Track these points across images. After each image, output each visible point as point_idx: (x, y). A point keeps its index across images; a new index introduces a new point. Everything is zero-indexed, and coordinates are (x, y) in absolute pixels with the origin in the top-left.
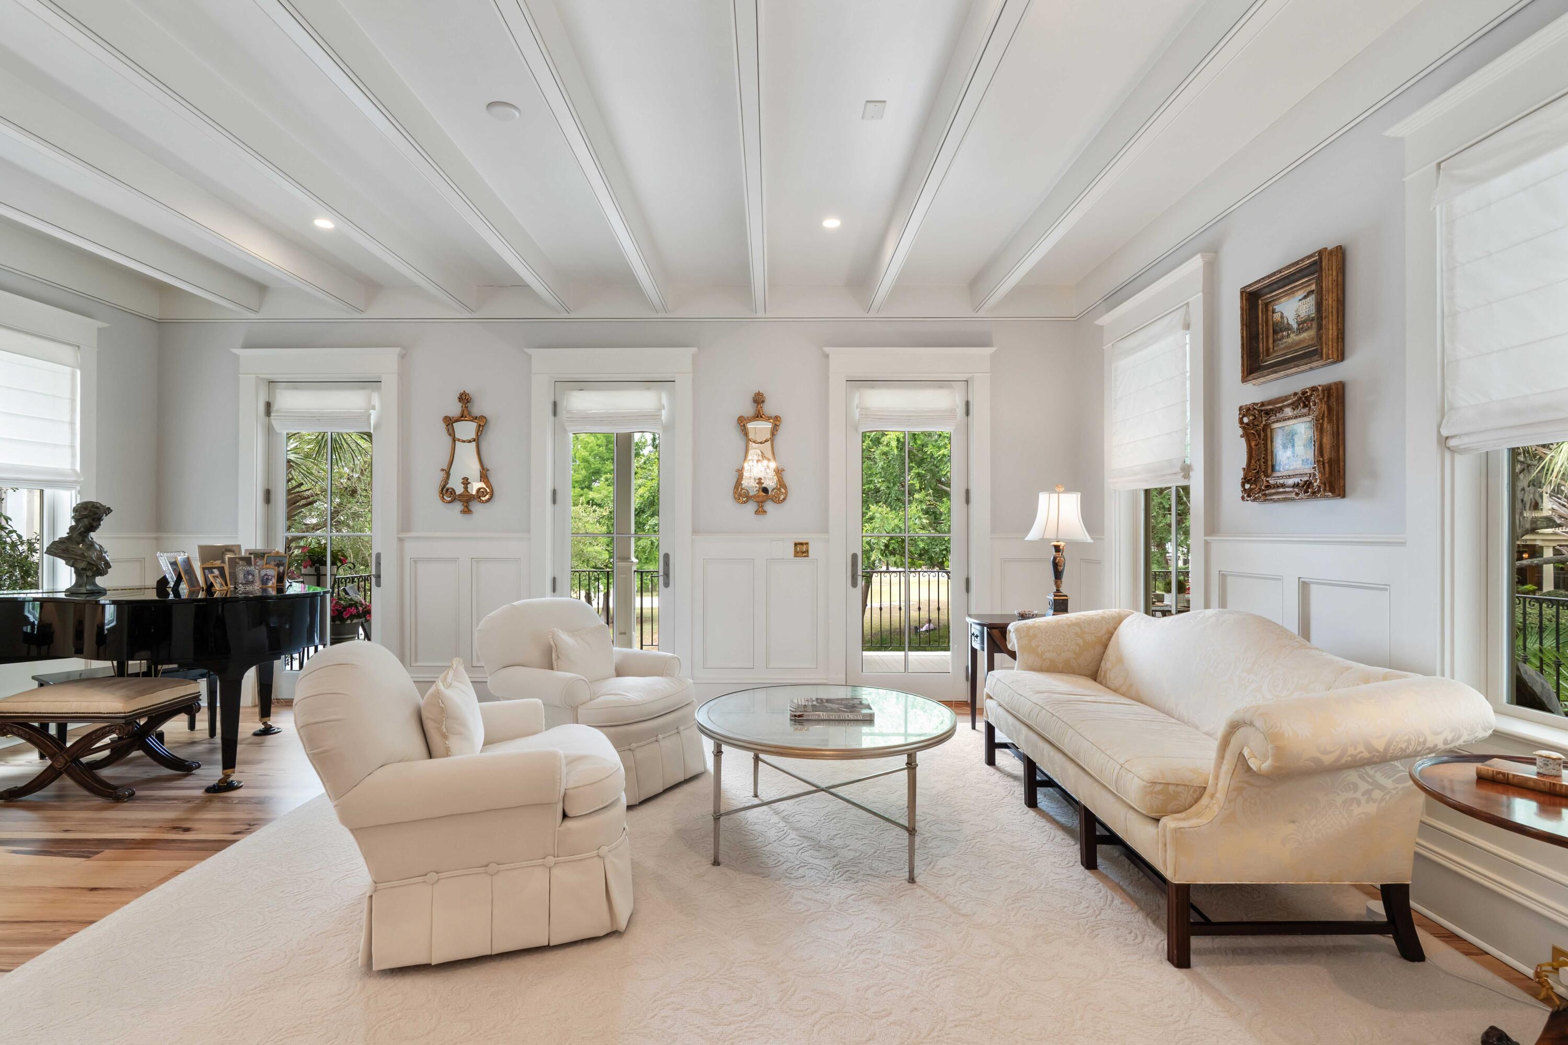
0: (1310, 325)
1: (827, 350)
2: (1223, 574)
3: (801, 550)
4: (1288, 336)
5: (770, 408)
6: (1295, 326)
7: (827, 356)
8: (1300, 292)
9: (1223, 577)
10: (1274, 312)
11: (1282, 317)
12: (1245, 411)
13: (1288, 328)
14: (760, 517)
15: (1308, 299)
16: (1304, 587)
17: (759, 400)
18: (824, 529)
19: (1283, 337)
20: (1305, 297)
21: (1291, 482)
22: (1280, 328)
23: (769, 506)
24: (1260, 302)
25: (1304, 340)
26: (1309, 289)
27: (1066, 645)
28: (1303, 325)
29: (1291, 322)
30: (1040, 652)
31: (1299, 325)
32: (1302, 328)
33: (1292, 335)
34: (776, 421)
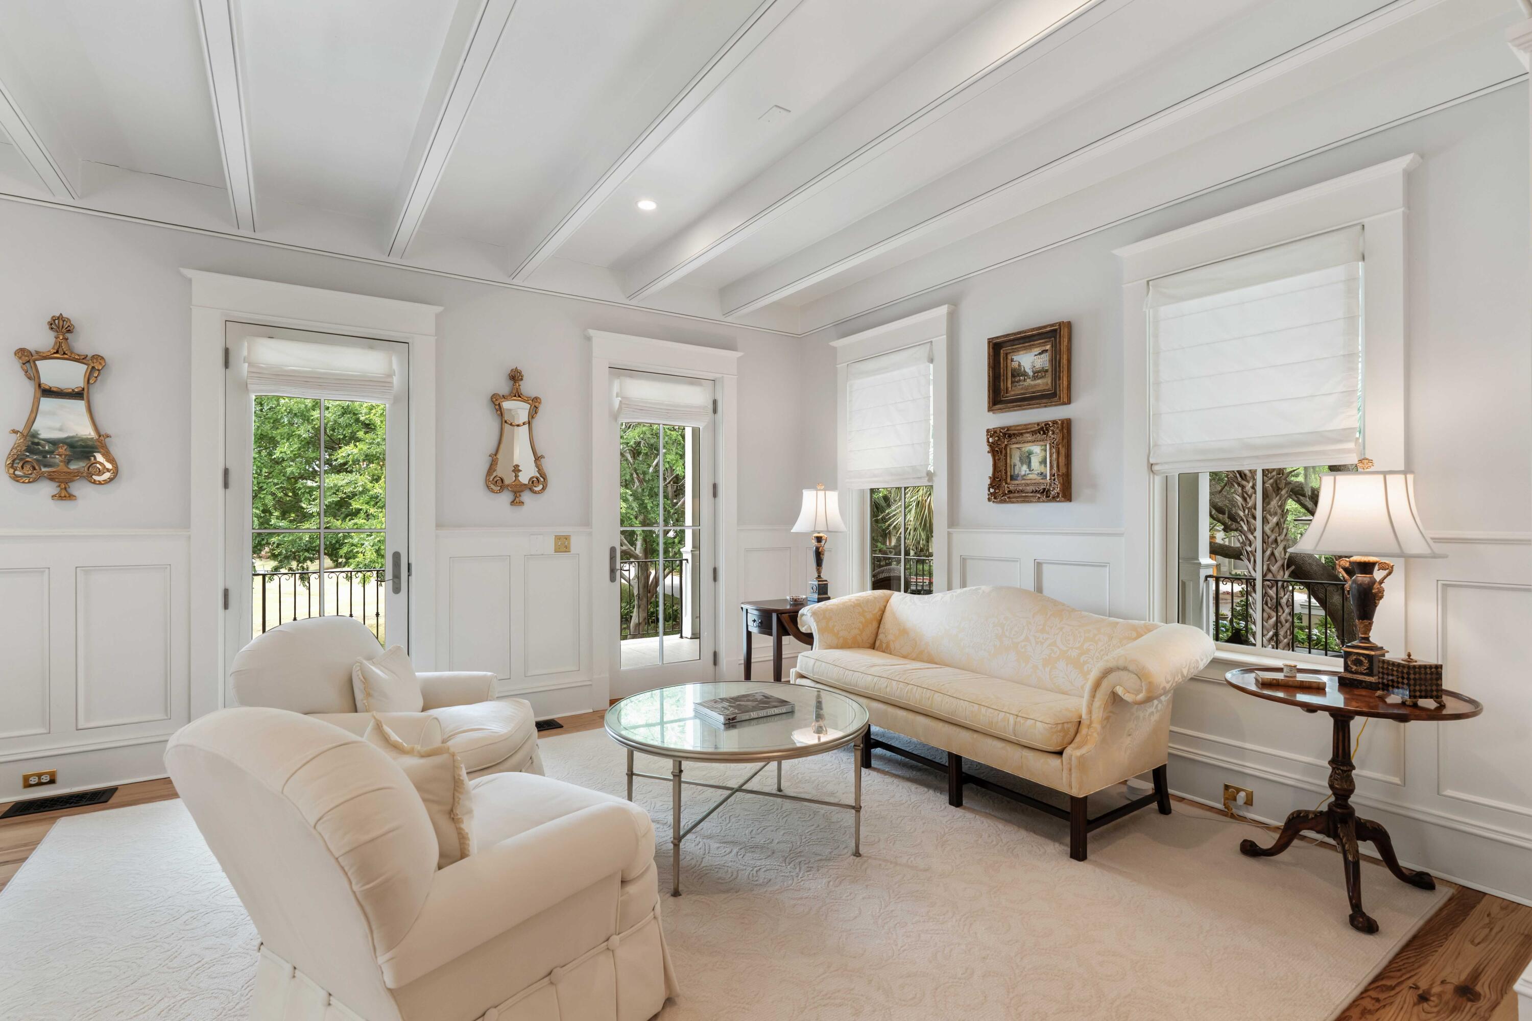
0: (1043, 375)
1: (592, 332)
2: (963, 558)
3: (563, 545)
4: (1025, 380)
5: (528, 387)
6: (1031, 374)
7: (589, 339)
8: (1036, 349)
9: (964, 560)
10: (1012, 360)
11: (1019, 365)
12: (991, 433)
13: (1025, 374)
14: (516, 508)
15: (1042, 356)
16: (1039, 566)
17: (515, 377)
18: (586, 522)
19: (1020, 381)
20: (1040, 354)
21: (1030, 488)
22: (1018, 374)
23: (526, 497)
24: (1002, 351)
25: (1039, 385)
26: (1044, 348)
27: (854, 624)
28: (1038, 374)
29: (1027, 370)
30: (836, 631)
31: (1034, 374)
32: (1037, 376)
33: (1028, 380)
34: (535, 404)
